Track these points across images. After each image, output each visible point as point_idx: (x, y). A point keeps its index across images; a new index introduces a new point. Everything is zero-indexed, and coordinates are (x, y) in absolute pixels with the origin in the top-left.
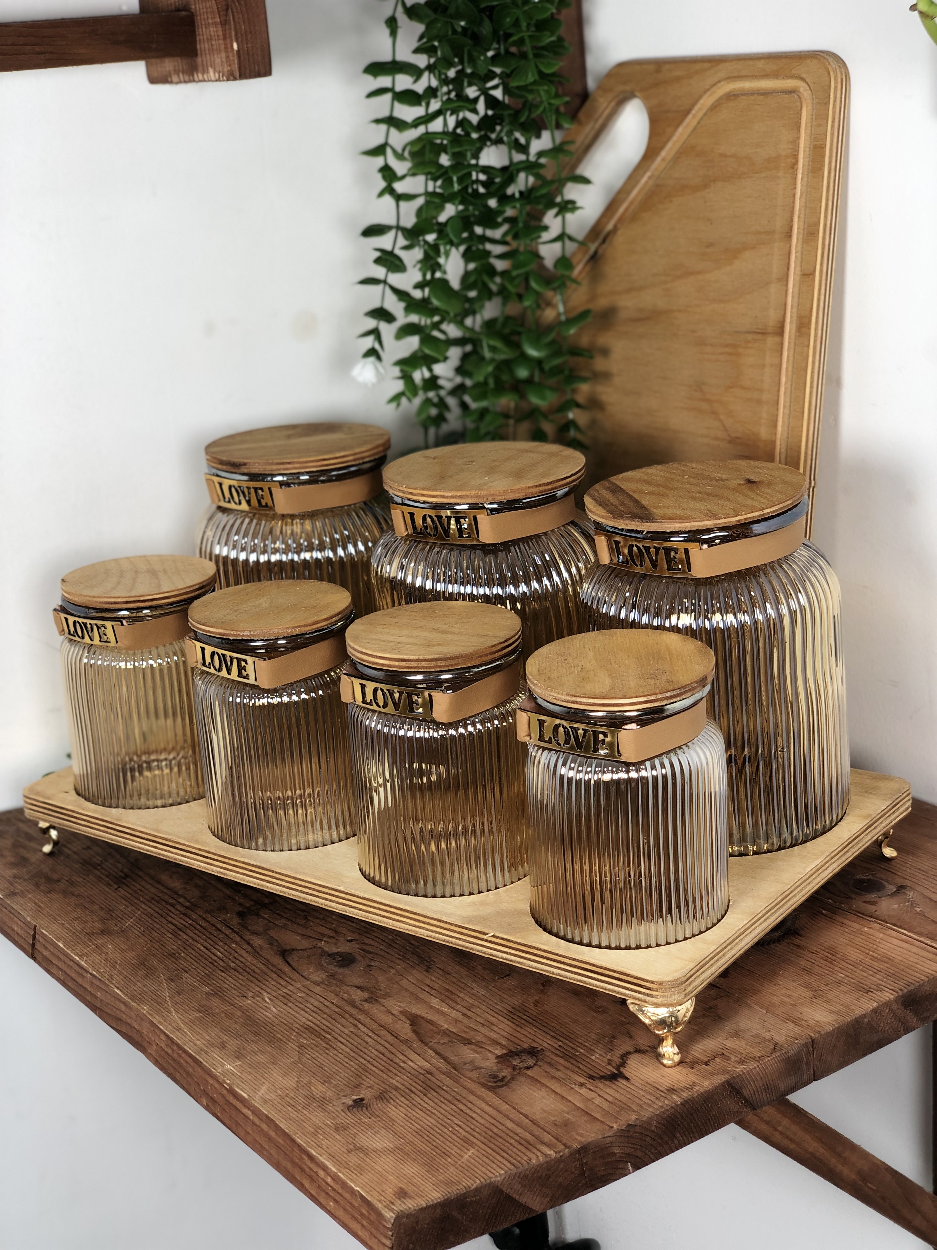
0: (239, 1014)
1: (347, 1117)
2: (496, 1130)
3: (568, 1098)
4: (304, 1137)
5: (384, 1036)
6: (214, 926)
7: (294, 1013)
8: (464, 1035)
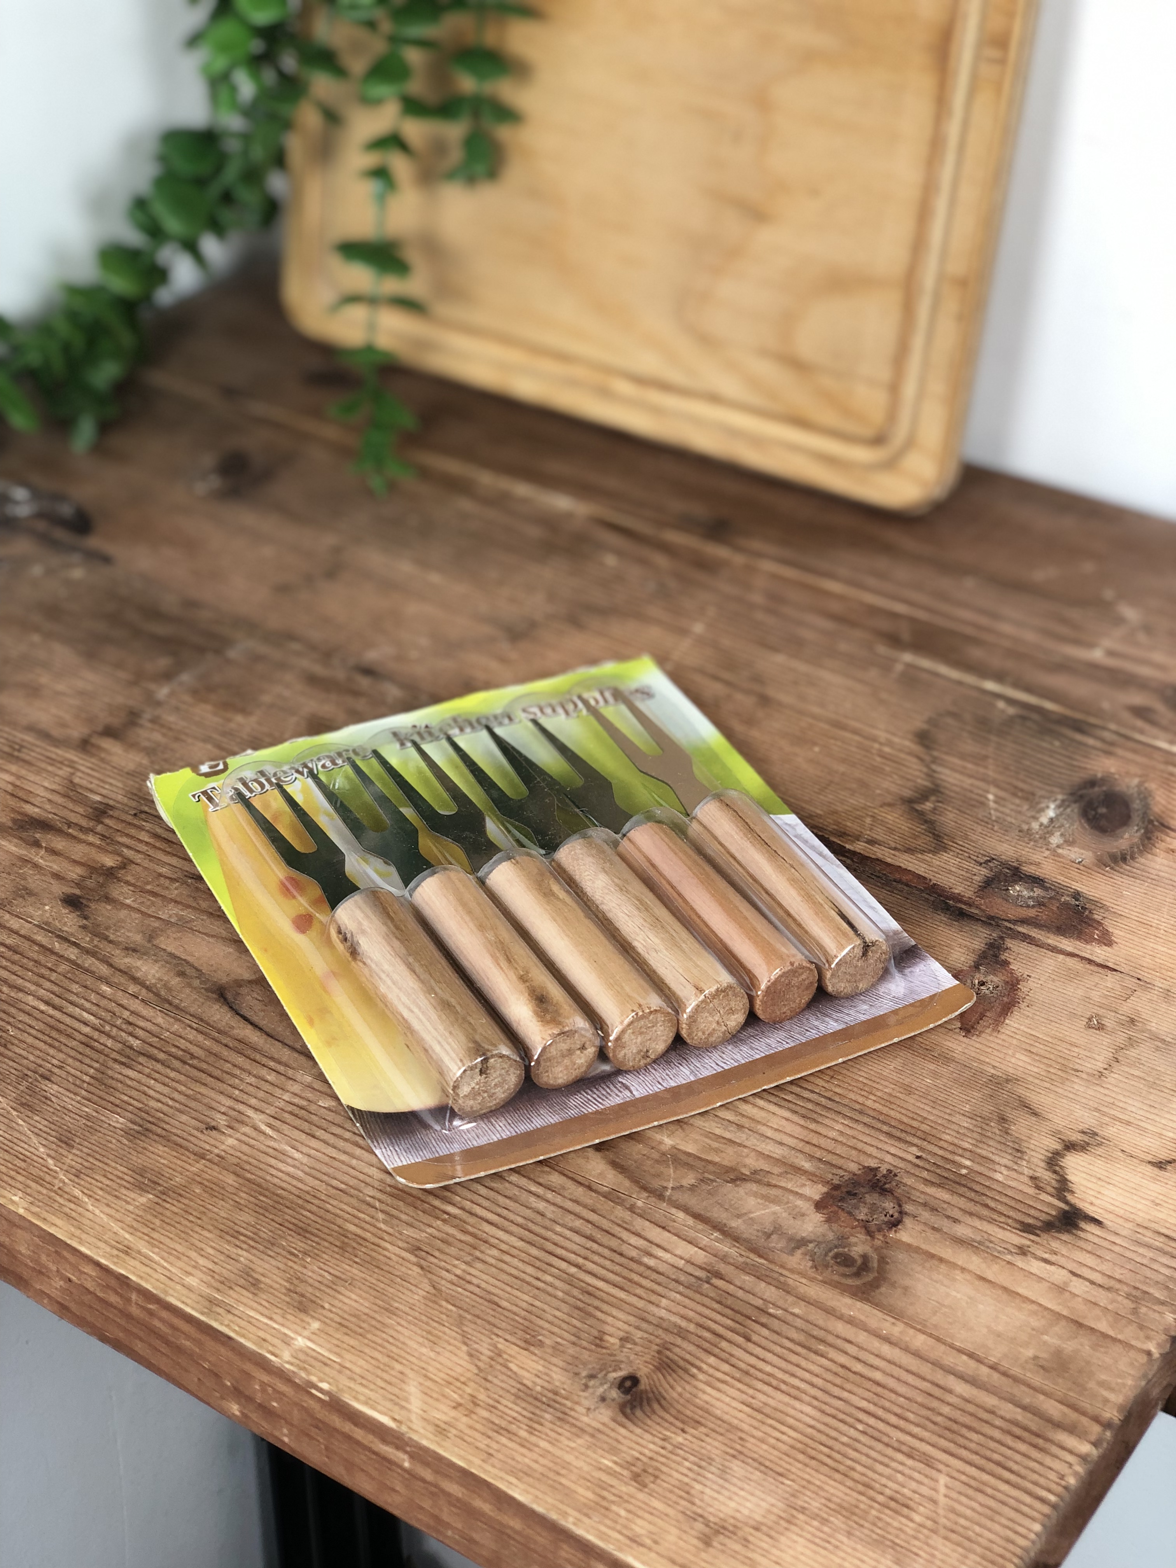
0: (230, 1179)
1: (634, 1438)
2: (946, 1410)
3: (1021, 1291)
4: (585, 1519)
5: (564, 1188)
6: (34, 942)
7: (344, 1157)
8: (717, 1159)
